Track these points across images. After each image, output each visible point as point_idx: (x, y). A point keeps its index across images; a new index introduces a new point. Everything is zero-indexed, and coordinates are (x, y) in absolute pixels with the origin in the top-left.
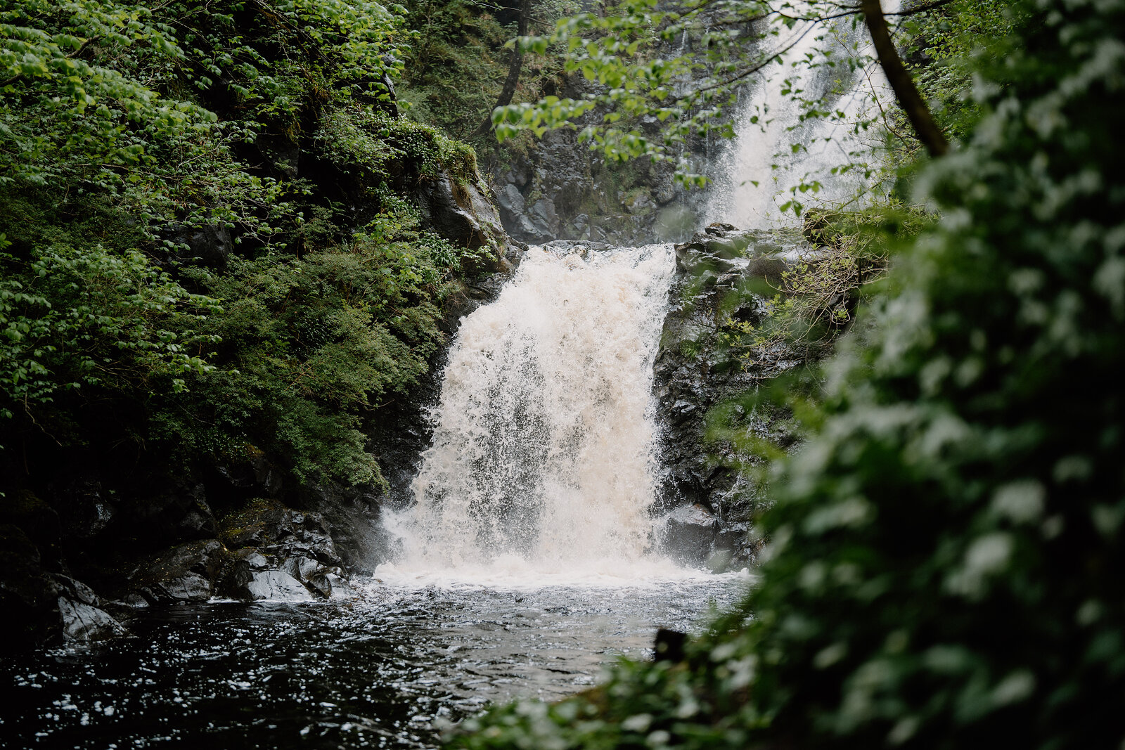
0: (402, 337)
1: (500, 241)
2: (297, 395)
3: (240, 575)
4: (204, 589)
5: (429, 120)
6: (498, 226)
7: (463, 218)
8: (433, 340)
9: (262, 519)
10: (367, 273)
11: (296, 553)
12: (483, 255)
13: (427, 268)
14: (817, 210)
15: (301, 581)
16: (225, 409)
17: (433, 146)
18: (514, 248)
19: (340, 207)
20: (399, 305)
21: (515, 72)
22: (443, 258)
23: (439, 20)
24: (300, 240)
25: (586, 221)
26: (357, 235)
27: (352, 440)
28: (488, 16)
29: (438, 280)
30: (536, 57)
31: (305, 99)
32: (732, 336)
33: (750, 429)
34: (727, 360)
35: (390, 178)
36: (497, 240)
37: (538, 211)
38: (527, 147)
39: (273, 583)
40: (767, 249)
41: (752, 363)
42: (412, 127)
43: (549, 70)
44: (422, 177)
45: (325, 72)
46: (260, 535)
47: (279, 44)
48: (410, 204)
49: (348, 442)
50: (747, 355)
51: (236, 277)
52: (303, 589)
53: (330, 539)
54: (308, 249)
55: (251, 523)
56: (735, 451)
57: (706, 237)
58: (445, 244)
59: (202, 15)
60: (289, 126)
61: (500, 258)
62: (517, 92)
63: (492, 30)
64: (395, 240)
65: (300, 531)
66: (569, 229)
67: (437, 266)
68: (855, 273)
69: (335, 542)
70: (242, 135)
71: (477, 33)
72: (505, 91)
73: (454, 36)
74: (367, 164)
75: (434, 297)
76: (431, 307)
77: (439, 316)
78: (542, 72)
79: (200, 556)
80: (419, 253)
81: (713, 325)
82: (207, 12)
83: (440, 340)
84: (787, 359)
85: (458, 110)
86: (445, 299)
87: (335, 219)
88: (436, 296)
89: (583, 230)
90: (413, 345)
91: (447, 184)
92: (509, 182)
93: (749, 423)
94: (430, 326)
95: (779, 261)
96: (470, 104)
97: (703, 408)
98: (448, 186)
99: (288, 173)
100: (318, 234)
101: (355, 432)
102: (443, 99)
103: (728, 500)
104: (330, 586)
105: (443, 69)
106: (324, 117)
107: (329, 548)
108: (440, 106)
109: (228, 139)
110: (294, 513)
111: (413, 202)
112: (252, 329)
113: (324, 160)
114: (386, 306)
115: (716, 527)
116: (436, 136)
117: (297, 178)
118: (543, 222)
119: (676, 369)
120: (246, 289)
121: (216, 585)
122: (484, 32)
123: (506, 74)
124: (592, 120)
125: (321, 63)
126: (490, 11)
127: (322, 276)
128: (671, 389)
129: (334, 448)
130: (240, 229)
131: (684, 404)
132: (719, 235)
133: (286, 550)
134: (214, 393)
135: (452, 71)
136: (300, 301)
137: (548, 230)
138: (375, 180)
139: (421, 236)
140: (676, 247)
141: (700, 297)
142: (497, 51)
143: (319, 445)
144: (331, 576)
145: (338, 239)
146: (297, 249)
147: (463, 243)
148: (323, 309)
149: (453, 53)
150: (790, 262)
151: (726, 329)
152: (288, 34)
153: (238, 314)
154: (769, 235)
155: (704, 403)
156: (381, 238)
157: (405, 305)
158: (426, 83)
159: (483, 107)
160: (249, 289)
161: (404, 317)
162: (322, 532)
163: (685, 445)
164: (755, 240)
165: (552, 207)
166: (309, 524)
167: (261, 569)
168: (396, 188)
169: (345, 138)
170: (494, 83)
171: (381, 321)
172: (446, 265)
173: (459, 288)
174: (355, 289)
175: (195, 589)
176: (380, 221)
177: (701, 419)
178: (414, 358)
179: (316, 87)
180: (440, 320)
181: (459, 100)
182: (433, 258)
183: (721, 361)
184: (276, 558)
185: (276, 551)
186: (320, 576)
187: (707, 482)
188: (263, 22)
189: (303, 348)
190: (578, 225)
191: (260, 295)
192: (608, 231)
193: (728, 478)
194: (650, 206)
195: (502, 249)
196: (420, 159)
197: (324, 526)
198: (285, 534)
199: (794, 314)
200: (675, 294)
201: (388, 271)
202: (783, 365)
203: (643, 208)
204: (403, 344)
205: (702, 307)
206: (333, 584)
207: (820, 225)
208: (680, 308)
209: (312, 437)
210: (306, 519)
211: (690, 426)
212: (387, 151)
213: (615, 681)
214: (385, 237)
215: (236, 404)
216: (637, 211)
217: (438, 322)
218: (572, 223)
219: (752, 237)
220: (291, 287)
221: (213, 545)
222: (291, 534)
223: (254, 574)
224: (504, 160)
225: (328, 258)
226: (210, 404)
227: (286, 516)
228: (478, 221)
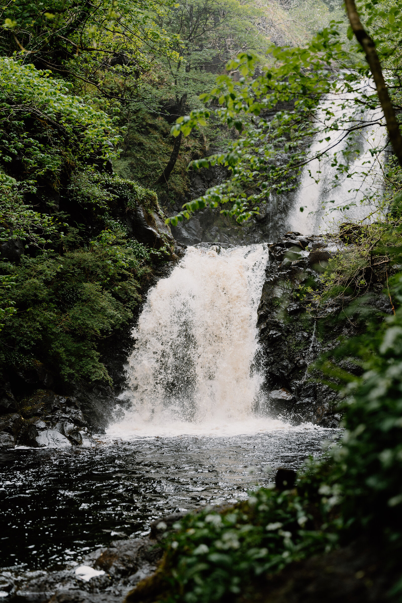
0: (118, 298)
1: (171, 244)
2: (61, 331)
3: (31, 433)
4: (11, 441)
5: (129, 176)
6: (170, 235)
7: (151, 231)
8: (136, 299)
9: (43, 401)
10: (99, 263)
11: (62, 419)
12: (162, 252)
13: (131, 259)
14: (348, 224)
15: (65, 436)
16: (21, 340)
17: (133, 192)
18: (179, 248)
19: (83, 226)
20: (116, 280)
21: (177, 149)
22: (140, 254)
23: (134, 121)
24: (61, 245)
25: (217, 231)
26: (92, 242)
27: (92, 356)
28: (161, 118)
29: (138, 267)
30: (188, 141)
31: (62, 167)
32: (301, 294)
33: (311, 345)
34: (298, 308)
35: (110, 210)
36: (170, 243)
37: (191, 226)
38: (184, 191)
39: (49, 437)
40: (319, 246)
41: (312, 309)
42: (121, 181)
43: (195, 147)
44: (128, 209)
45: (73, 152)
46: (42, 410)
47: (47, 137)
48: (121, 224)
49: (89, 357)
50: (310, 305)
51: (26, 267)
52: (66, 440)
53: (80, 411)
54: (65, 250)
55: (37, 403)
56: (304, 358)
57: (285, 239)
58: (141, 246)
59: (5, 123)
60: (54, 182)
61: (171, 253)
62: (178, 160)
63: (164, 126)
64: (113, 244)
65: (64, 407)
66: (208, 235)
67: (137, 258)
68: (369, 259)
69: (83, 413)
70: (29, 189)
71: (155, 127)
72: (171, 159)
73: (143, 130)
74: (98, 203)
75: (136, 275)
76: (134, 282)
77: (139, 286)
78: (192, 148)
79: (9, 423)
80: (127, 251)
81: (290, 289)
82: (9, 121)
83: (140, 299)
84: (332, 306)
85: (146, 170)
86: (142, 276)
87: (81, 233)
88: (137, 275)
89: (216, 236)
90: (124, 303)
91: (142, 213)
92: (175, 210)
93: (311, 342)
94: (134, 292)
95: (326, 253)
96: (152, 167)
97: (286, 334)
98: (142, 214)
99: (54, 208)
100: (71, 242)
101: (94, 352)
102: (137, 164)
103: (301, 386)
104: (81, 438)
105: (137, 148)
106: (73, 177)
107: (80, 417)
108: (135, 168)
109: (22, 191)
110: (60, 397)
111: (123, 222)
112: (36, 295)
113: (73, 201)
114: (109, 281)
115: (294, 401)
116: (135, 186)
117: (59, 211)
118: (193, 232)
119: (270, 313)
120: (32, 273)
121: (18, 439)
122: (159, 127)
123: (172, 150)
124: (220, 175)
125: (71, 147)
126: (162, 116)
127: (74, 265)
128: (267, 324)
129: (82, 360)
130: (28, 240)
131: (275, 332)
132: (292, 238)
133: (56, 418)
134: (14, 331)
135: (142, 149)
136: (62, 279)
137: (197, 236)
138: (102, 212)
139: (128, 242)
140: (269, 245)
141: (283, 273)
142: (166, 138)
143: (73, 359)
144: (82, 432)
145: (82, 244)
146: (59, 250)
147: (151, 246)
148: (75, 283)
149: (142, 139)
150: (332, 253)
151: (298, 291)
152: (53, 131)
153: (28, 287)
154: (320, 238)
155: (286, 332)
156: (105, 244)
157: (120, 281)
158: (127, 156)
159: (159, 169)
160: (34, 273)
161: (119, 287)
162: (76, 408)
163: (276, 355)
164: (312, 241)
165: (198, 223)
166: (69, 404)
167: (42, 429)
168: (114, 215)
169: (85, 188)
170: (165, 155)
171: (106, 289)
172: (142, 258)
173: (149, 270)
174: (92, 272)
175: (6, 441)
176: (105, 234)
177: (285, 341)
178: (125, 310)
179: (68, 159)
180: (139, 288)
181: (146, 165)
182: (135, 254)
183: (295, 308)
184: (51, 424)
185: (51, 419)
186: (75, 432)
187: (288, 376)
188: (39, 125)
189: (64, 305)
190: (213, 233)
191: (40, 277)
192: (229, 236)
193: (300, 373)
194: (253, 222)
195: (173, 248)
196: (126, 199)
197: (77, 404)
198: (56, 409)
199: (336, 282)
200: (268, 271)
201: (109, 262)
202: (330, 310)
203: (249, 223)
204: (119, 302)
205: (284, 278)
206: (83, 437)
207: (349, 232)
208: (272, 279)
209: (69, 355)
210: (67, 400)
211: (278, 345)
212: (109, 195)
213: (260, 503)
214: (108, 243)
215: (27, 337)
216: (245, 224)
217: (138, 289)
218: (209, 232)
219: (310, 239)
220: (57, 272)
221: (16, 416)
222: (59, 409)
223: (39, 432)
224: (172, 198)
225: (77, 255)
226: (13, 338)
227: (56, 399)
228: (159, 233)
